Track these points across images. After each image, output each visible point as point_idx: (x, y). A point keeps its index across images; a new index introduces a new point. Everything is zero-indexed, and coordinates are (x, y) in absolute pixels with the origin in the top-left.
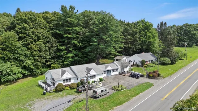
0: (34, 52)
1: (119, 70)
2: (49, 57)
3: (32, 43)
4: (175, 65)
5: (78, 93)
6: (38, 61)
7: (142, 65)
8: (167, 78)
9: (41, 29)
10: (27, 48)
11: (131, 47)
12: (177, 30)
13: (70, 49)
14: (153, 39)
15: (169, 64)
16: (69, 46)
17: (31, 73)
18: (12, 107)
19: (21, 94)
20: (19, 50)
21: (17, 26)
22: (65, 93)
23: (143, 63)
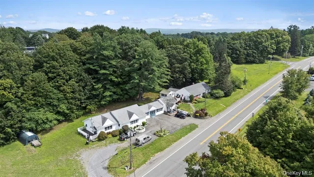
0: (68, 94)
1: (165, 109)
2: (83, 98)
3: (64, 84)
4: (230, 97)
5: (121, 141)
6: (71, 103)
7: (191, 101)
8: (215, 117)
9: (72, 65)
10: (59, 90)
11: (179, 77)
12: (245, 40)
13: (107, 87)
14: (206, 66)
15: (222, 97)
16: (105, 82)
17: (66, 118)
18: (61, 158)
19: (63, 144)
20: (51, 94)
21: (45, 64)
22: (108, 142)
23: (191, 97)
